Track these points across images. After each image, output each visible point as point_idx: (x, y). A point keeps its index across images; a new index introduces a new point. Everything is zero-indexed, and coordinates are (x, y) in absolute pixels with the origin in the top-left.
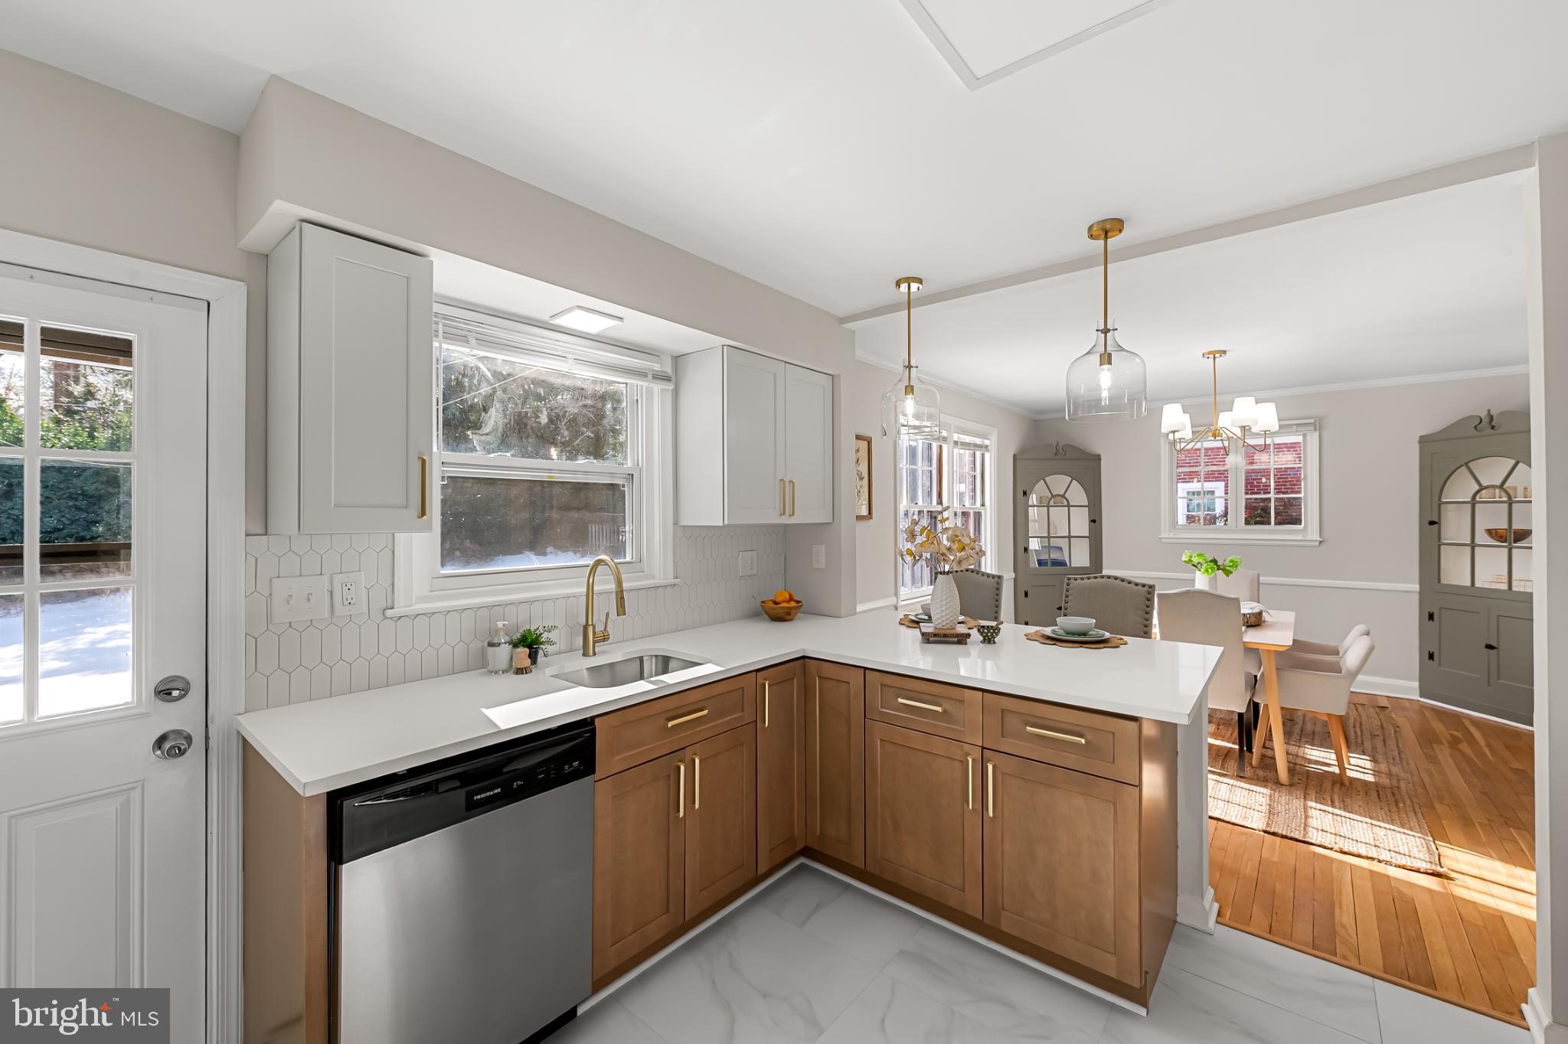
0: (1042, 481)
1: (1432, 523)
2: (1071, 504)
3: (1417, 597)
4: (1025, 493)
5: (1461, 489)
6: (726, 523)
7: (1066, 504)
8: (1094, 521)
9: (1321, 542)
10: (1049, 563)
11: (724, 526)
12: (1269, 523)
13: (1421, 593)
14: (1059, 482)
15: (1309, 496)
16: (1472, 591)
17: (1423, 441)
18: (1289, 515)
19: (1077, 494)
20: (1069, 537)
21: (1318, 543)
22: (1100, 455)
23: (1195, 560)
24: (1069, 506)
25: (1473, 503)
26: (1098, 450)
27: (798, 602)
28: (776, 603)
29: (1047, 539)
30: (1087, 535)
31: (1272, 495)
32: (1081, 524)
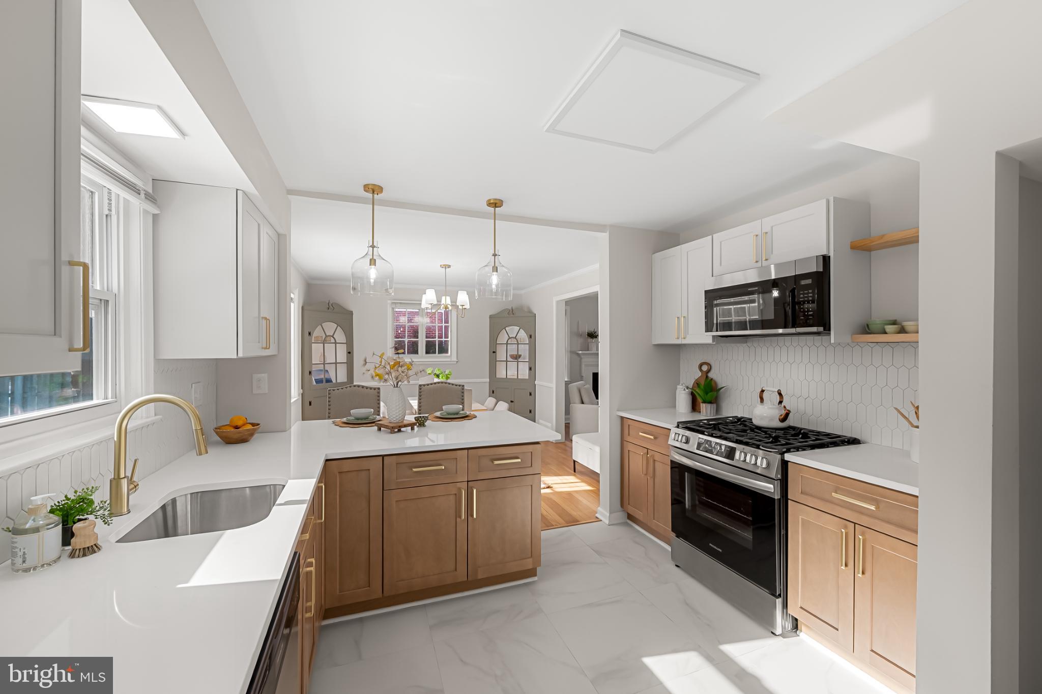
0: (320, 326)
1: (494, 352)
2: (337, 342)
3: (488, 384)
4: (310, 334)
5: (503, 338)
6: (240, 355)
7: (334, 342)
8: (349, 353)
9: (457, 362)
10: (324, 381)
11: (239, 360)
12: (435, 353)
13: (489, 382)
14: (330, 327)
15: (452, 341)
16: (507, 379)
17: (491, 317)
18: (443, 349)
19: (340, 336)
20: (336, 363)
21: (456, 362)
22: (352, 312)
23: (438, 372)
24: (336, 343)
25: (507, 344)
26: (352, 310)
27: (253, 425)
28: (237, 427)
29: (323, 365)
30: (346, 361)
31: (437, 339)
32: (342, 357)
